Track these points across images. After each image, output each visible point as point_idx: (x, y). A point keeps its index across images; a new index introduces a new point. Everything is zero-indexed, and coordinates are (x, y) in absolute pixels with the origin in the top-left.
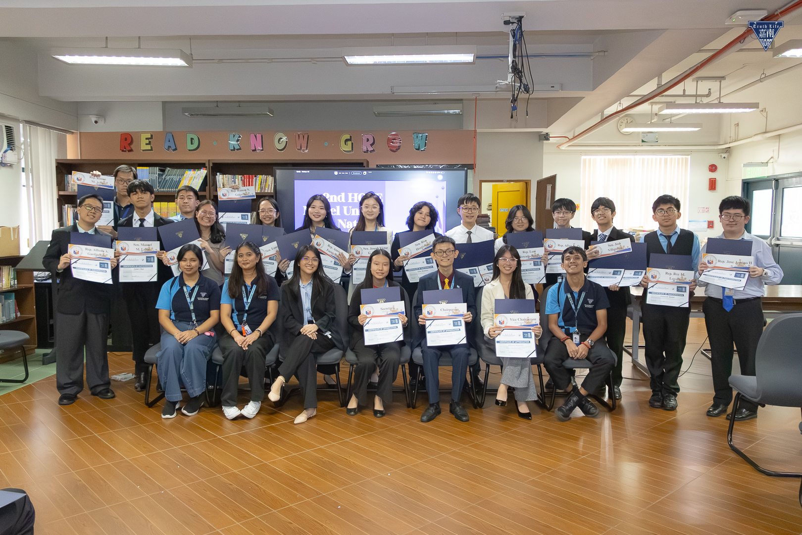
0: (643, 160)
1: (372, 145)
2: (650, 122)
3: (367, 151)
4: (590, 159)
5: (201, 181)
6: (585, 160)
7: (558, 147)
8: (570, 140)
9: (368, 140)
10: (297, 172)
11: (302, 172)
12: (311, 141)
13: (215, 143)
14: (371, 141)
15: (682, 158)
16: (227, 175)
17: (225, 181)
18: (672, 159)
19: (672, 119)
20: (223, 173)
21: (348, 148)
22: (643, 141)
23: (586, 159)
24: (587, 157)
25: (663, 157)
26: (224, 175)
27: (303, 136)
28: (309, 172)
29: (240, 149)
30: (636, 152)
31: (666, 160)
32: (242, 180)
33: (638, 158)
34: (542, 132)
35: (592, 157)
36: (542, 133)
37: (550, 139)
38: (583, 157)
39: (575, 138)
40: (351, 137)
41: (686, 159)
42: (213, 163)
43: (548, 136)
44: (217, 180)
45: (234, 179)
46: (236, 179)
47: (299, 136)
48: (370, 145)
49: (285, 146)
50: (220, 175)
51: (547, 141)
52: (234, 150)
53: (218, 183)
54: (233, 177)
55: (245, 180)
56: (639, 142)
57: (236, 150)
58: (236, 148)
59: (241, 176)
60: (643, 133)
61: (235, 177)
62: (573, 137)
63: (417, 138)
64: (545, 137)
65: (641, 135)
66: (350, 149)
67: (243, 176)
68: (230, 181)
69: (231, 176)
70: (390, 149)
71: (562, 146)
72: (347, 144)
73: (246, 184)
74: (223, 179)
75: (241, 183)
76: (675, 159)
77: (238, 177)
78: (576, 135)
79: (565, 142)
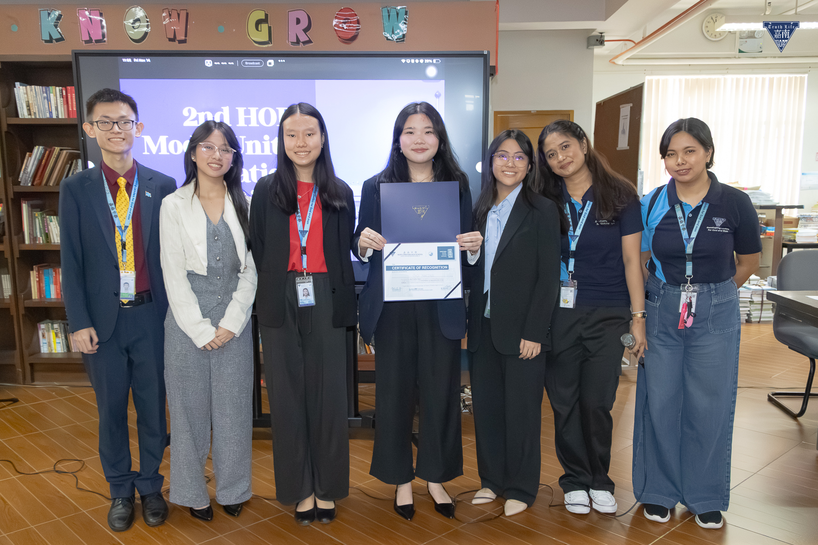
0: (738, 80)
1: (306, 30)
2: (763, 14)
3: (298, 42)
4: (659, 80)
7: (612, 61)
8: (637, 44)
9: (298, 21)
10: (125, 59)
11: (135, 60)
12: (192, 22)
13: (15, 28)
14: (304, 23)
15: (796, 77)
16: (33, 87)
17: (30, 98)
18: (781, 78)
19: (799, 10)
20: (27, 82)
21: (263, 36)
22: (740, 51)
23: (652, 80)
24: (654, 78)
25: (767, 77)
26: (28, 87)
27: (179, 15)
28: (148, 61)
29: (61, 39)
30: (727, 69)
31: (771, 80)
32: (62, 96)
33: (730, 78)
34: (593, 30)
35: (661, 78)
36: (594, 33)
37: (605, 43)
38: (648, 77)
39: (645, 39)
40: (266, 15)
41: (802, 79)
43: (603, 39)
44: (16, 95)
45: (47, 93)
46: (51, 94)
47: (170, 15)
48: (303, 30)
49: (146, 33)
50: (21, 87)
51: (601, 46)
52: (50, 40)
53: (17, 101)
54: (44, 91)
55: (69, 97)
56: (733, 53)
57: (54, 41)
58: (54, 38)
59: (61, 88)
60: (740, 38)
61: (48, 89)
62: (642, 39)
63: (389, 16)
64: (597, 40)
65: (738, 40)
66: (266, 39)
67: (64, 88)
68: (39, 97)
69: (41, 87)
70: (339, 37)
71: (619, 58)
72: (260, 30)
73: (70, 103)
74: (27, 93)
75: (60, 101)
76: (785, 79)
77: (54, 90)
78: (647, 35)
79: (626, 50)
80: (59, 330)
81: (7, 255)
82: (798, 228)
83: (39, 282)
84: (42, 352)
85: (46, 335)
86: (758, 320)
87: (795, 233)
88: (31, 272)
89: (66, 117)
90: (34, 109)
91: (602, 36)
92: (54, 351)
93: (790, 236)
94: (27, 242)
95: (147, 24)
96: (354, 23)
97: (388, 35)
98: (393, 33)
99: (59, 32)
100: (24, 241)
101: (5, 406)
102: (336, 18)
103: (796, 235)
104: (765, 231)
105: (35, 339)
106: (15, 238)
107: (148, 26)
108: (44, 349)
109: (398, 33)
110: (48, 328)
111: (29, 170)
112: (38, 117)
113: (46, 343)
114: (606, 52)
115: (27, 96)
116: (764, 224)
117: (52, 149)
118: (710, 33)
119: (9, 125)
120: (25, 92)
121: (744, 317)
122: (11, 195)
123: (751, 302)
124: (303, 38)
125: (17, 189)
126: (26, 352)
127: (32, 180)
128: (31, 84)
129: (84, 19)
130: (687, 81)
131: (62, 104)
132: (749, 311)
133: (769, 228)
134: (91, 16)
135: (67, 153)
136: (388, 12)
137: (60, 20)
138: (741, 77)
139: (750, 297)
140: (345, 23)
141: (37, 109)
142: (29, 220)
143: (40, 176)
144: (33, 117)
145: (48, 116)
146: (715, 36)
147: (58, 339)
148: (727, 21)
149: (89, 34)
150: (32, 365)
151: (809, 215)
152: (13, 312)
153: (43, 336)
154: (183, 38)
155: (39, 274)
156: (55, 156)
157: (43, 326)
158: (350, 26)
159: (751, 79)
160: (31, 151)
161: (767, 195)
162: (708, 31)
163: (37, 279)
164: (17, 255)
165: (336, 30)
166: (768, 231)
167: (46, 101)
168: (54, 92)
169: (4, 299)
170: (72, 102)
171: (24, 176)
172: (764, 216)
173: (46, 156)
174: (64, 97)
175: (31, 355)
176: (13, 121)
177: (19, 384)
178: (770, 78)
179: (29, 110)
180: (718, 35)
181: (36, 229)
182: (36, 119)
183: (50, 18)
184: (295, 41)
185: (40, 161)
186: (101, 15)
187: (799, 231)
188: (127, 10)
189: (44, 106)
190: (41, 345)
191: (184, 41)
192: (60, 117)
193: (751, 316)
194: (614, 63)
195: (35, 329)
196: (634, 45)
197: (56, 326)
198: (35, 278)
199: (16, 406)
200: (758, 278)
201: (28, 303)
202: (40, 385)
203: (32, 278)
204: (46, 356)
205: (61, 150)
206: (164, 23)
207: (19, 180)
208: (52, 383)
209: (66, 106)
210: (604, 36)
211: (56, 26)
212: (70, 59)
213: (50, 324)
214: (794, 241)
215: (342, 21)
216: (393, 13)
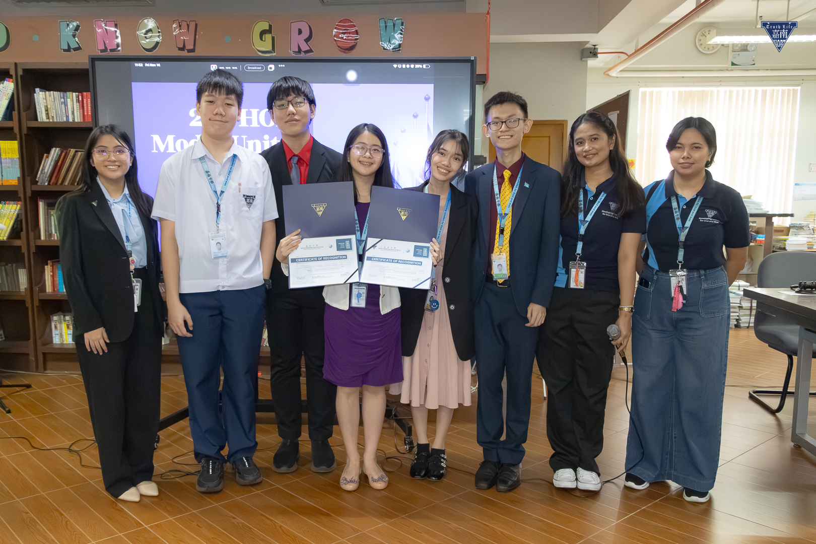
0: (731, 92)
1: (307, 40)
2: (754, 27)
3: (300, 51)
4: (652, 92)
5: (5, 103)
6: (644, 94)
7: (606, 72)
8: (630, 56)
9: (300, 32)
10: (136, 65)
11: (146, 65)
12: (200, 33)
13: (36, 38)
14: (306, 34)
15: (789, 90)
16: (52, 92)
17: (48, 103)
18: (774, 90)
20: (46, 88)
21: (267, 45)
22: (733, 64)
23: (646, 92)
24: (648, 90)
25: (760, 89)
26: (47, 92)
27: (188, 26)
28: (159, 65)
29: (79, 48)
30: (720, 81)
31: (764, 93)
32: (78, 101)
33: (723, 90)
34: (587, 42)
35: (655, 90)
36: (588, 46)
37: (599, 55)
38: (642, 90)
39: (638, 51)
40: (270, 26)
41: (795, 92)
42: (25, 70)
43: (596, 51)
44: (36, 100)
45: (64, 99)
46: (68, 99)
47: (180, 26)
48: (305, 40)
49: (157, 43)
50: (41, 93)
51: (594, 58)
52: (69, 50)
53: (37, 106)
54: (62, 96)
55: (85, 102)
56: (726, 65)
57: (72, 50)
58: (72, 47)
59: (77, 93)
60: (733, 52)
61: (65, 95)
62: (634, 51)
63: (386, 26)
64: (591, 52)
65: (731, 54)
66: (270, 48)
67: (80, 94)
68: (57, 102)
69: (59, 93)
70: (339, 47)
71: (613, 70)
72: (264, 40)
73: (85, 108)
74: (46, 99)
75: (76, 105)
76: (778, 91)
77: (71, 95)
78: (639, 47)
79: (619, 62)
80: (70, 322)
81: (24, 250)
82: (789, 236)
83: (53, 276)
84: (54, 342)
85: (58, 326)
86: (747, 325)
87: (785, 240)
88: (46, 267)
89: (82, 121)
90: (52, 113)
91: (595, 48)
92: (65, 342)
93: (780, 244)
94: (43, 238)
95: (158, 34)
96: (352, 33)
97: (385, 46)
98: (389, 42)
99: (77, 42)
100: (40, 238)
101: (18, 392)
102: (336, 28)
103: (786, 243)
104: (755, 238)
105: (48, 330)
106: (31, 234)
107: (159, 36)
108: (56, 340)
109: (394, 44)
110: (61, 320)
111: (46, 170)
112: (55, 121)
113: (58, 334)
114: (601, 65)
115: (46, 101)
116: (755, 232)
117: (68, 151)
118: (703, 46)
119: (29, 129)
120: (44, 97)
121: (733, 322)
122: (29, 194)
123: (740, 308)
124: (305, 47)
125: (35, 188)
126: (39, 342)
127: (49, 179)
128: (49, 90)
129: (100, 30)
130: (680, 93)
131: (78, 108)
132: (738, 316)
133: (759, 235)
134: (107, 28)
135: (81, 154)
136: (385, 24)
137: (77, 31)
138: (734, 89)
139: (739, 302)
140: (344, 33)
141: (55, 113)
142: (45, 217)
143: (56, 177)
144: (51, 121)
145: (65, 119)
146: (708, 49)
147: (69, 330)
148: (718, 34)
149: (105, 44)
150: (44, 354)
151: (800, 224)
152: (29, 304)
153: (56, 327)
154: (191, 47)
155: (53, 269)
156: (71, 157)
157: (55, 318)
158: (349, 36)
159: (744, 91)
160: (48, 153)
161: (759, 204)
162: (701, 45)
163: (52, 274)
164: (33, 250)
165: (335, 40)
166: (758, 239)
167: (63, 106)
168: (71, 98)
169: (20, 291)
170: (87, 107)
171: (41, 176)
172: (755, 225)
173: (62, 157)
174: (81, 102)
175: (44, 344)
176: (32, 124)
177: (33, 372)
178: (763, 90)
179: (47, 114)
180: (711, 49)
181: (51, 226)
182: (54, 122)
183: (68, 28)
184: (297, 50)
185: (57, 162)
186: (116, 26)
187: (789, 239)
188: (140, 22)
189: (61, 110)
190: (54, 336)
191: (193, 51)
192: (76, 121)
193: (740, 321)
194: (608, 75)
195: (48, 321)
196: (627, 57)
197: (67, 318)
198: (49, 272)
199: (29, 391)
200: (748, 284)
201: (42, 296)
202: (51, 374)
203: (46, 273)
204: (58, 347)
205: (76, 152)
206: (174, 34)
207: (37, 180)
208: (63, 372)
209: (81, 111)
210: (597, 48)
211: (74, 36)
212: (87, 66)
213: (62, 316)
214: (784, 249)
215: (341, 31)
216: (390, 24)
